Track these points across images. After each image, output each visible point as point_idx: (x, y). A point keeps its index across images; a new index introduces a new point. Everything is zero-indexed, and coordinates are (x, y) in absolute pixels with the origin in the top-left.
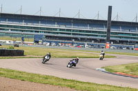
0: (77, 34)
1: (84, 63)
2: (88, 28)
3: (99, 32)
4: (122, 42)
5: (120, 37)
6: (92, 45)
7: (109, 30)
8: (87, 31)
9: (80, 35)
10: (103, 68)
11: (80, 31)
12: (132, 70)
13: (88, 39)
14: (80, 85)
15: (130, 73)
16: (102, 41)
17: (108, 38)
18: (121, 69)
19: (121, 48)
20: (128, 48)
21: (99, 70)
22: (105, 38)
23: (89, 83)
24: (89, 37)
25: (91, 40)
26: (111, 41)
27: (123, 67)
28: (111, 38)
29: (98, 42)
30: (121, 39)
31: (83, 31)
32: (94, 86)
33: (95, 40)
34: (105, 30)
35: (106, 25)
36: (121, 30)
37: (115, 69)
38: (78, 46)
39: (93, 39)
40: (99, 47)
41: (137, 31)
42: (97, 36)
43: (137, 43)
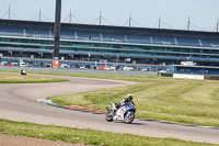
0: (6, 45)
1: (19, 92)
2: (24, 36)
3: (42, 42)
4: (78, 57)
5: (76, 49)
6: (31, 63)
7: (57, 39)
8: (22, 40)
9: (11, 46)
10: (48, 98)
11: (12, 40)
12: (95, 101)
13: (25, 53)
14: (12, 126)
15: (91, 107)
17: (56, 50)
18: (78, 100)
19: (77, 66)
20: (88, 66)
21: (41, 102)
22: (52, 51)
23: (26, 124)
24: (25, 50)
25: (29, 54)
26: (60, 56)
27: (81, 97)
28: (61, 51)
29: (41, 57)
30: (77, 53)
31: (17, 40)
32: (35, 129)
33: (36, 55)
34: (51, 38)
35: (52, 30)
36: (76, 38)
37: (68, 100)
38: (9, 64)
39: (32, 53)
40: (42, 65)
41: (101, 40)
42: (38, 47)
43: (102, 57)
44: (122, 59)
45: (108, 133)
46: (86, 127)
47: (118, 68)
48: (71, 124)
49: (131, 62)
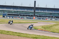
0: (21, 13)
1: (24, 26)
2: (26, 11)
3: (31, 12)
4: (40, 16)
5: (40, 14)
6: (28, 18)
7: (35, 11)
12: (45, 28)
13: (26, 15)
14: (23, 35)
15: (44, 30)
16: (32, 16)
17: (34, 14)
18: (40, 28)
19: (40, 19)
20: (43, 19)
22: (33, 15)
23: (26, 34)
26: (35, 16)
27: (41, 27)
28: (36, 15)
29: (30, 16)
30: (40, 15)
31: (24, 12)
32: (29, 35)
34: (33, 11)
35: (33, 9)
36: (40, 11)
37: (38, 28)
38: (22, 18)
39: (28, 15)
40: (30, 18)
41: (47, 12)
42: (29, 14)
43: (47, 16)
44: (52, 17)
45: (48, 37)
46: (42, 35)
47: (51, 19)
48: (38, 34)
49: (55, 18)
